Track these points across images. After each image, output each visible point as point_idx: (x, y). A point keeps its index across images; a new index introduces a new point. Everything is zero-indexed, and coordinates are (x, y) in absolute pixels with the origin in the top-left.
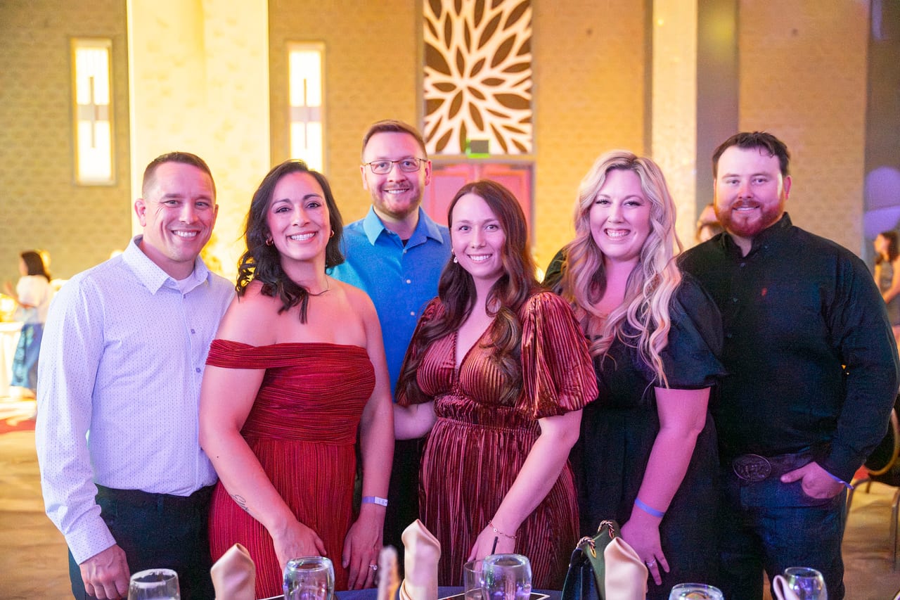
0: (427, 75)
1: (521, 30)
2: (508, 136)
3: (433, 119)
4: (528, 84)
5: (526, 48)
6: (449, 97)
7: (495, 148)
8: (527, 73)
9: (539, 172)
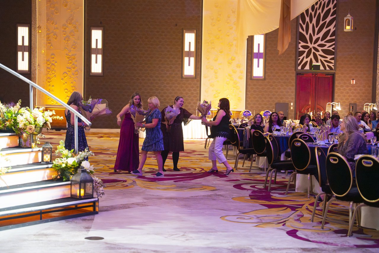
0: (300, 43)
1: (332, 28)
2: (326, 64)
3: (301, 58)
4: (333, 46)
5: (334, 34)
6: (307, 50)
7: (322, 68)
8: (334, 43)
9: (337, 76)
